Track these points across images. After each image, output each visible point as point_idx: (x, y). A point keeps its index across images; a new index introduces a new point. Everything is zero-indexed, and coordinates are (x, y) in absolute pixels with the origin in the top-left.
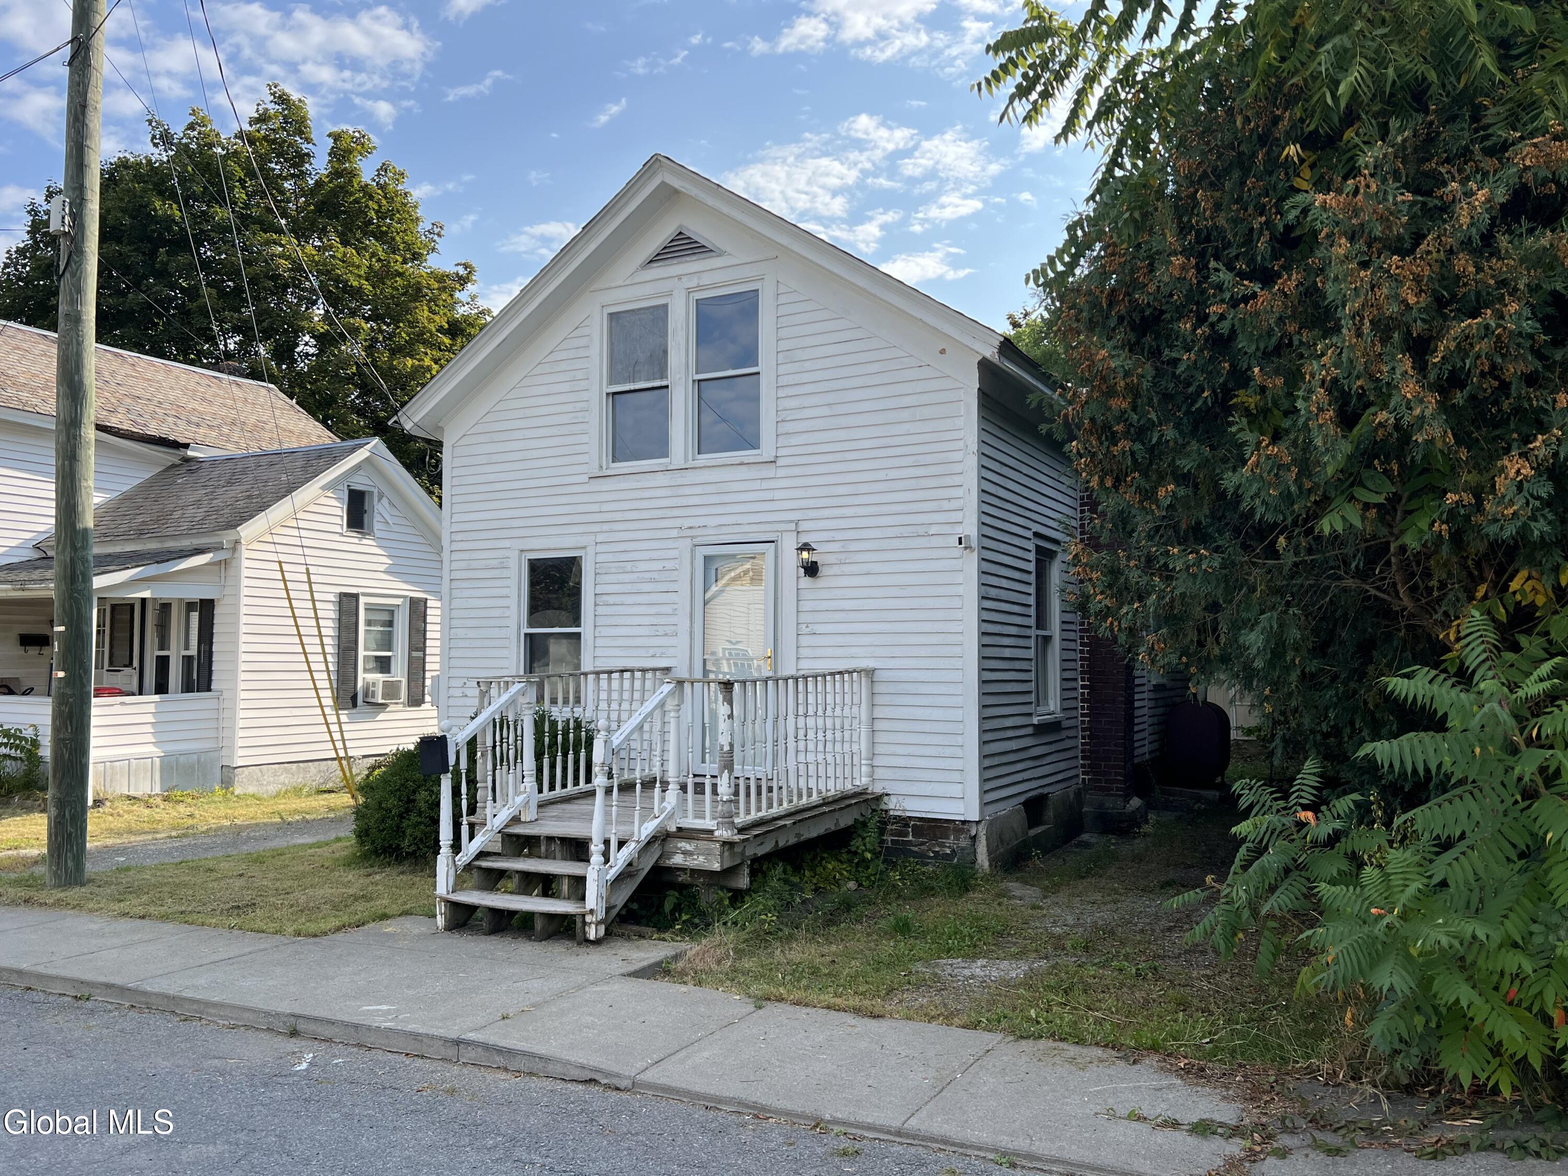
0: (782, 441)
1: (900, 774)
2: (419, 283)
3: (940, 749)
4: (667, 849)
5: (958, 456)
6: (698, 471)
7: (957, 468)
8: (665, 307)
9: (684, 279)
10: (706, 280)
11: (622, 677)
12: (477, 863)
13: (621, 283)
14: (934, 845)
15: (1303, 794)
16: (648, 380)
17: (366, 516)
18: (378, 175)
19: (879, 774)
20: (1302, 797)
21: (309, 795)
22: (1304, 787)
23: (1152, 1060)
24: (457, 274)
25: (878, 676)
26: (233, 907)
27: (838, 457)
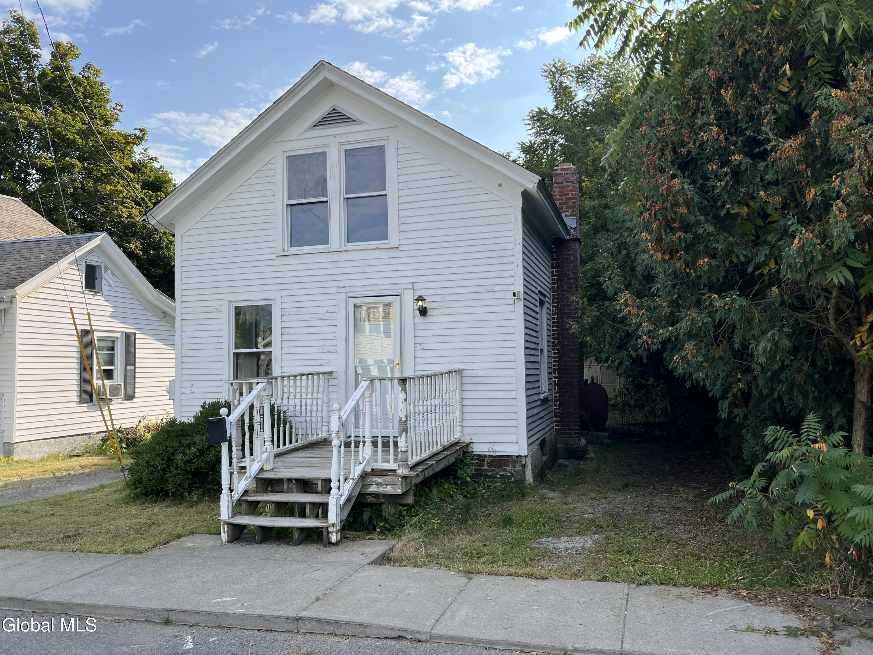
0: (402, 235)
1: (479, 431)
2: (112, 139)
3: (503, 415)
4: (366, 483)
5: (511, 246)
6: (349, 253)
7: (511, 253)
8: (325, 153)
9: (338, 137)
10: (351, 138)
11: (308, 378)
12: (244, 498)
13: (295, 138)
14: (500, 471)
15: (810, 433)
16: (314, 197)
17: (97, 281)
18: (84, 71)
19: (467, 430)
20: (809, 435)
21: (64, 459)
22: (810, 430)
23: (722, 593)
24: (135, 135)
25: (465, 373)
26: (65, 537)
27: (438, 245)
